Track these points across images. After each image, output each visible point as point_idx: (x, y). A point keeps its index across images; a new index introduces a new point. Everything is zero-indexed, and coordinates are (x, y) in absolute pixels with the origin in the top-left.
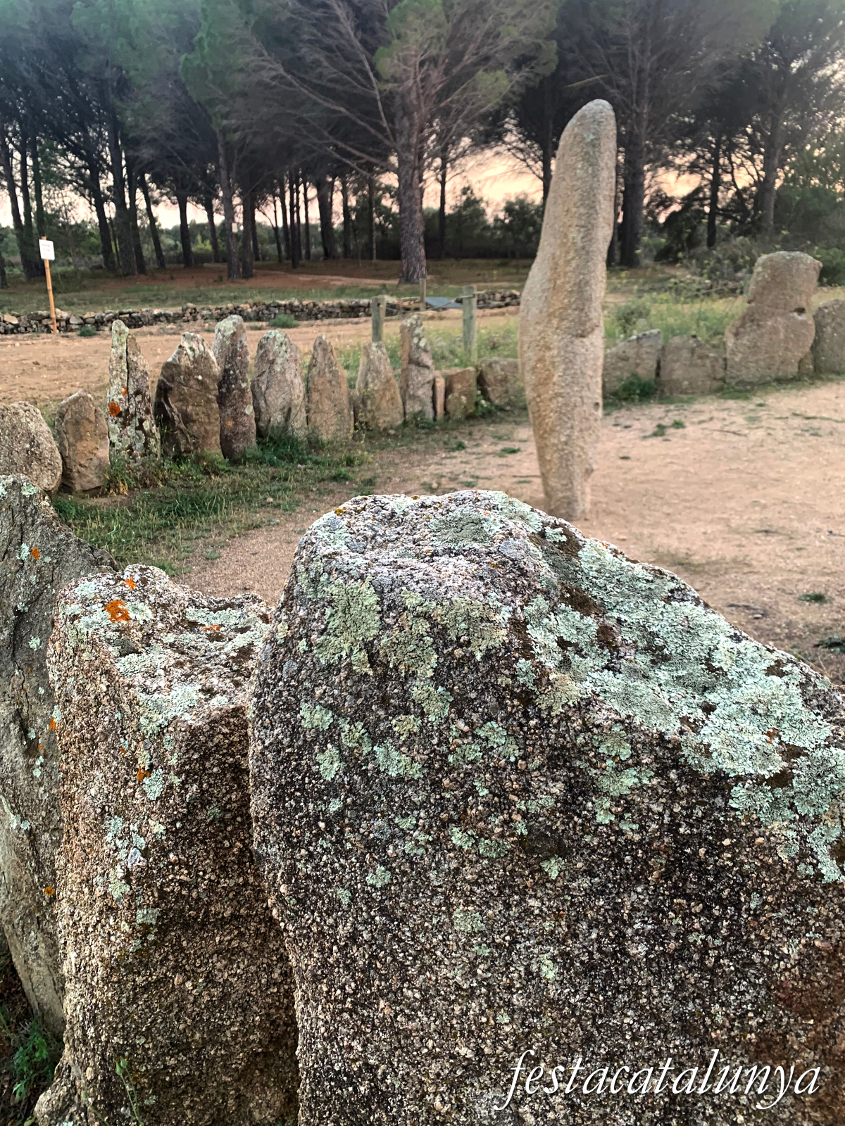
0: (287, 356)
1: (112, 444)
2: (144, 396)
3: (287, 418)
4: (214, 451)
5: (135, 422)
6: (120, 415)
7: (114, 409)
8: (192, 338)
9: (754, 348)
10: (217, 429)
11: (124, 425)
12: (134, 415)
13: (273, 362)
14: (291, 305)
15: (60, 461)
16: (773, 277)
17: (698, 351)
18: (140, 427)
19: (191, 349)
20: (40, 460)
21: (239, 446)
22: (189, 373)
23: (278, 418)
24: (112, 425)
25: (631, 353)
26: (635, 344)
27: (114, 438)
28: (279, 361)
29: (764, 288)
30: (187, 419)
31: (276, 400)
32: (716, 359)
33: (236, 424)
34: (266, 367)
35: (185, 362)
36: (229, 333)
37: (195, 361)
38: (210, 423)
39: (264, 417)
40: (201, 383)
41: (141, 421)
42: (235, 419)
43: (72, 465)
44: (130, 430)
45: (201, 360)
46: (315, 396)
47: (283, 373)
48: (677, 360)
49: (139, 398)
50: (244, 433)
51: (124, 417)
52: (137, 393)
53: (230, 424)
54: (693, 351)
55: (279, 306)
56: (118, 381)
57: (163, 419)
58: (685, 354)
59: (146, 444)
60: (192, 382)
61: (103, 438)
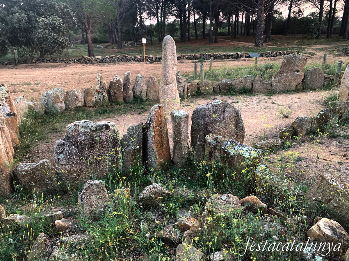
0: (142, 80)
1: (96, 98)
2: (104, 88)
3: (141, 93)
4: (121, 100)
5: (101, 93)
6: (98, 92)
7: (97, 91)
8: (116, 76)
9: (280, 81)
10: (122, 95)
11: (99, 94)
12: (101, 92)
13: (138, 81)
14: (210, 54)
15: (83, 100)
16: (288, 62)
17: (262, 81)
18: (103, 95)
19: (116, 79)
20: (78, 100)
21: (127, 99)
22: (115, 84)
23: (139, 94)
24: (96, 94)
25: (243, 81)
26: (244, 79)
27: (96, 97)
28: (139, 81)
29: (284, 65)
30: (115, 93)
31: (138, 90)
32: (268, 84)
33: (126, 95)
34: (136, 82)
35: (114, 81)
36: (126, 75)
37: (117, 81)
38: (120, 94)
39: (136, 93)
40: (118, 86)
41: (103, 93)
42: (126, 94)
43: (86, 101)
44: (100, 95)
45: (118, 81)
46: (149, 89)
47: (140, 84)
48: (257, 84)
49: (103, 89)
50: (129, 97)
51: (99, 93)
52: (102, 88)
53: (125, 94)
54: (261, 81)
55: (207, 55)
56: (98, 85)
57: (109, 93)
58: (259, 82)
59: (104, 98)
60: (116, 86)
61: (94, 96)
